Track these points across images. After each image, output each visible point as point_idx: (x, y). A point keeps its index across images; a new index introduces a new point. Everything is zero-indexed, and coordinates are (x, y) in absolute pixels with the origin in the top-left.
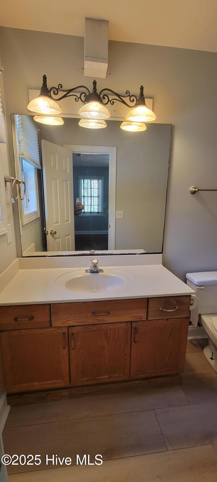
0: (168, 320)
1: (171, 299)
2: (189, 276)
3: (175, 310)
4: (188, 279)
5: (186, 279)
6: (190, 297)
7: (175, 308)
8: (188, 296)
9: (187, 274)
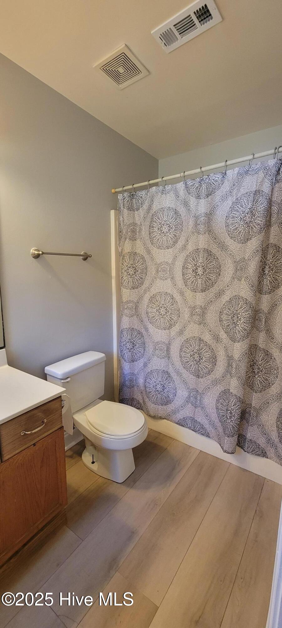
0: (35, 445)
1: (35, 411)
2: (49, 369)
3: (44, 425)
4: (48, 374)
5: (46, 374)
6: (60, 398)
7: (43, 422)
8: (58, 399)
9: (46, 368)
